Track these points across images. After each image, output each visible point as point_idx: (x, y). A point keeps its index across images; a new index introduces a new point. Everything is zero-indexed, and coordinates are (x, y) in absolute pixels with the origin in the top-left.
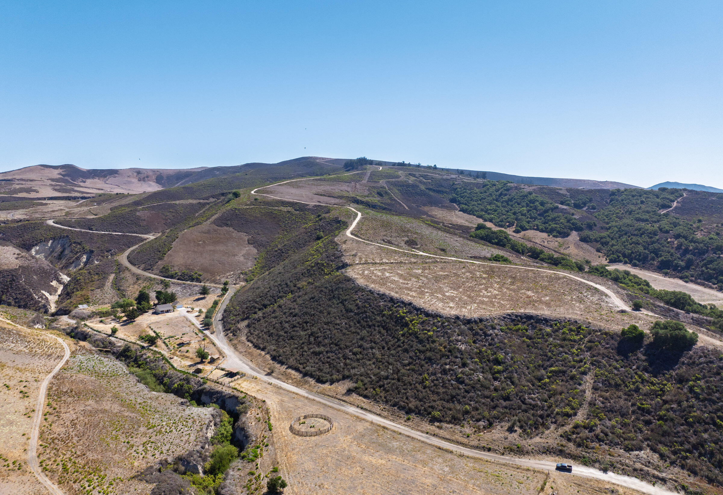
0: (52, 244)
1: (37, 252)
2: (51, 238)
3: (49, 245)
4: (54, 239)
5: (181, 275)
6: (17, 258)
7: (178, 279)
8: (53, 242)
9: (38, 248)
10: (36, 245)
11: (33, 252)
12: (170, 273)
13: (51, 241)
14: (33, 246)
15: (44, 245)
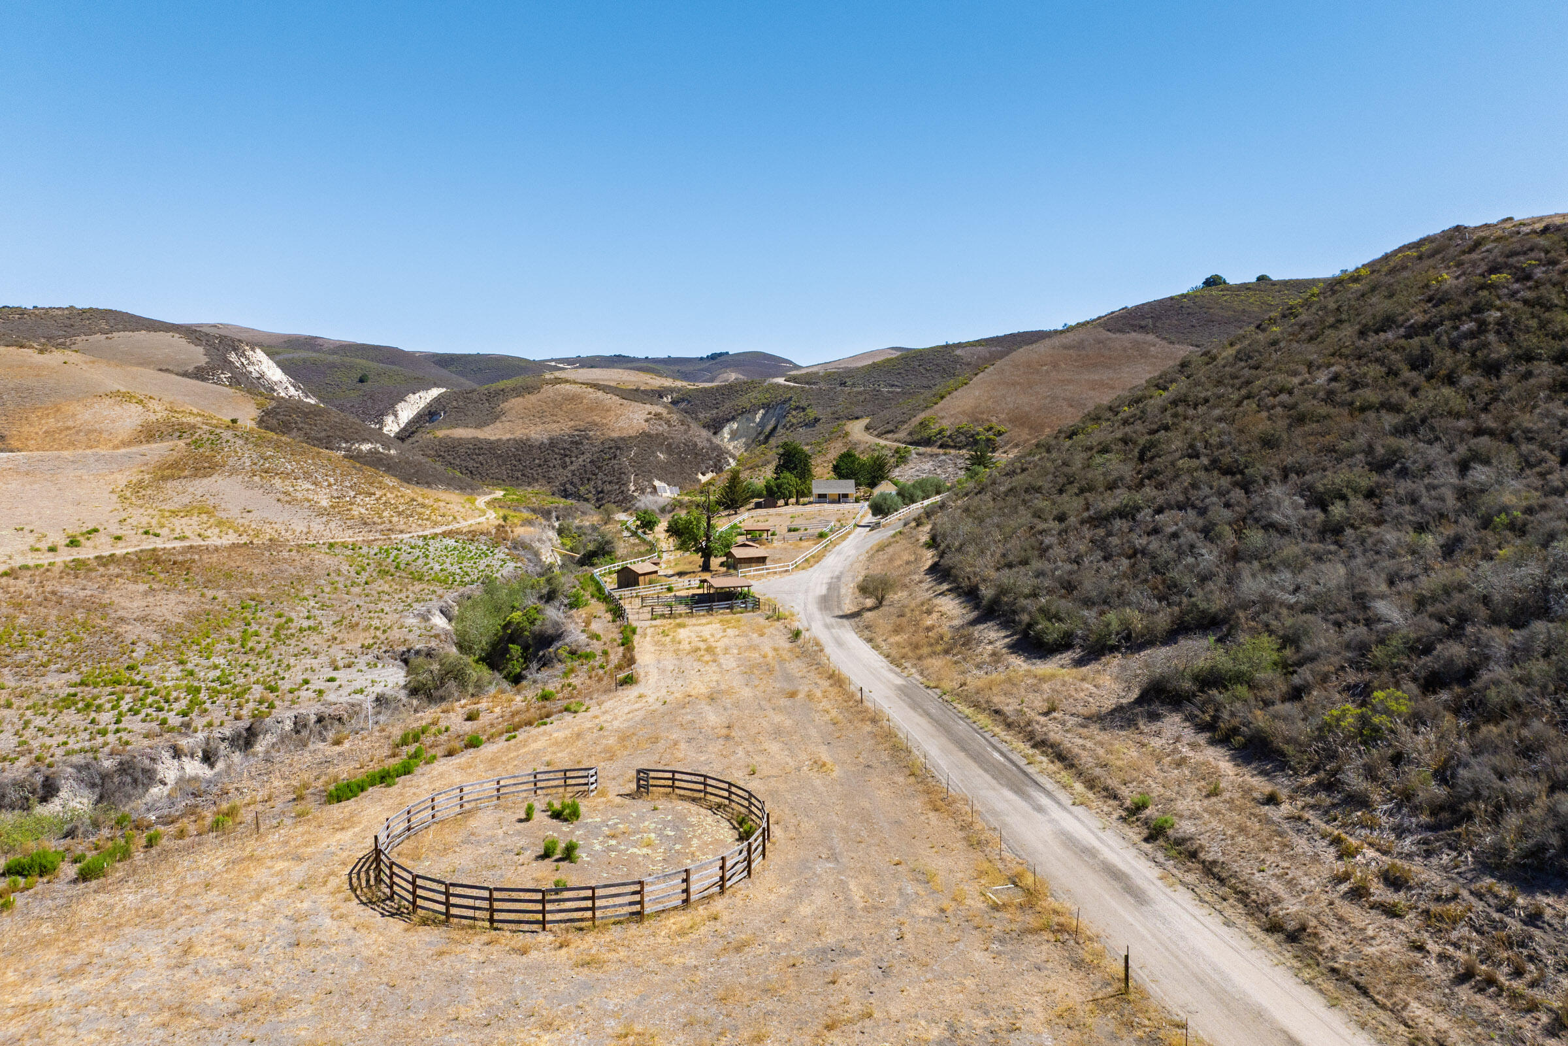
0: (762, 419)
1: (734, 436)
2: (763, 406)
3: (758, 420)
4: (767, 406)
5: (950, 437)
6: (646, 421)
7: (941, 446)
8: (767, 412)
9: (735, 426)
10: (733, 419)
11: (726, 432)
12: (925, 435)
13: (762, 411)
14: (728, 421)
15: (748, 419)
